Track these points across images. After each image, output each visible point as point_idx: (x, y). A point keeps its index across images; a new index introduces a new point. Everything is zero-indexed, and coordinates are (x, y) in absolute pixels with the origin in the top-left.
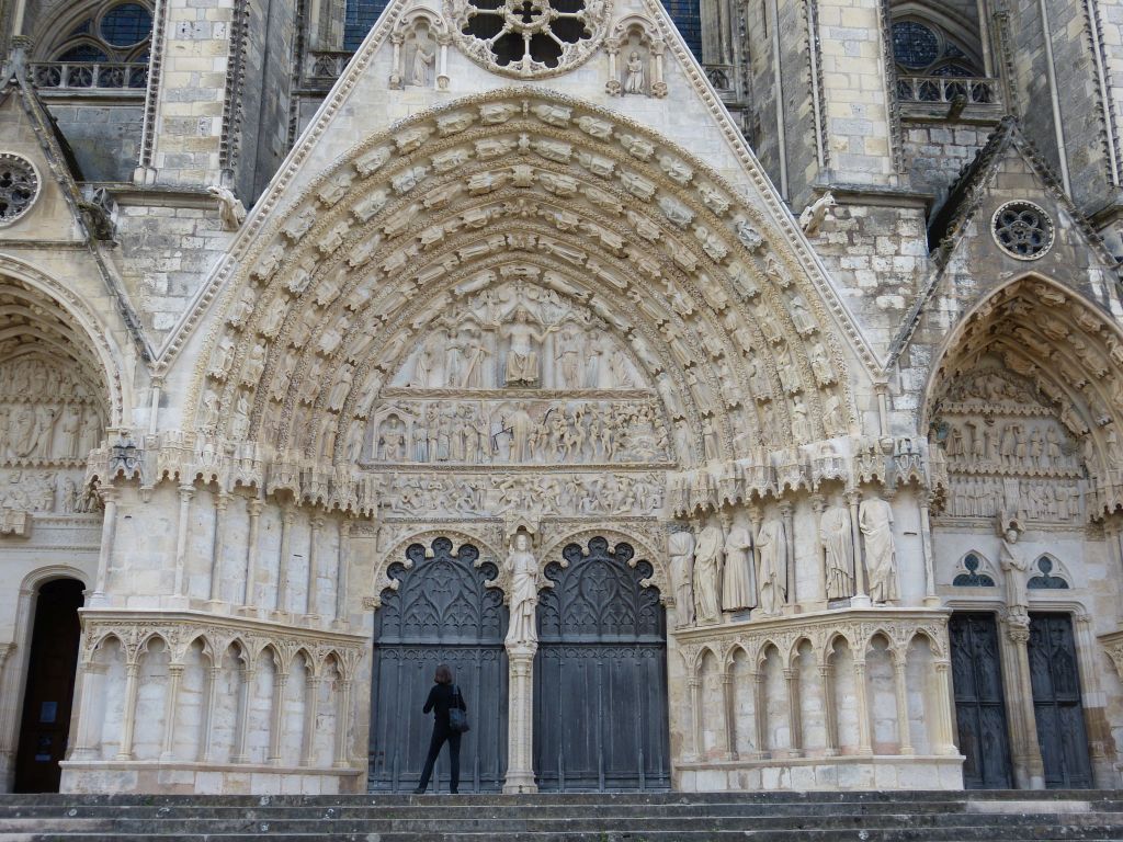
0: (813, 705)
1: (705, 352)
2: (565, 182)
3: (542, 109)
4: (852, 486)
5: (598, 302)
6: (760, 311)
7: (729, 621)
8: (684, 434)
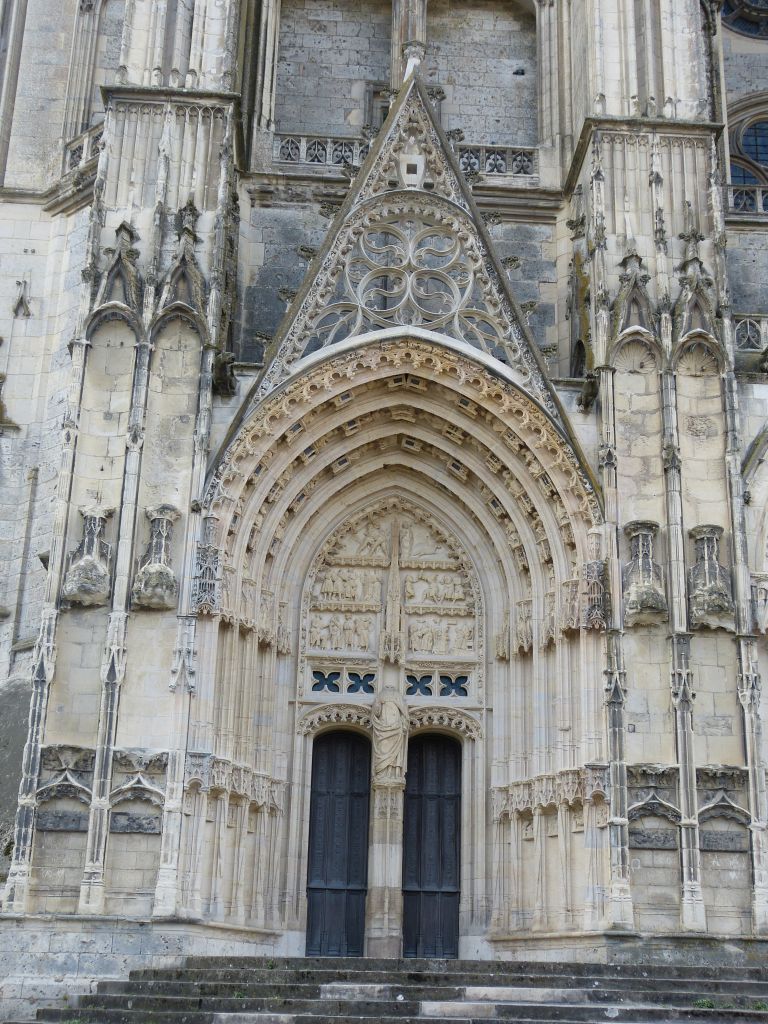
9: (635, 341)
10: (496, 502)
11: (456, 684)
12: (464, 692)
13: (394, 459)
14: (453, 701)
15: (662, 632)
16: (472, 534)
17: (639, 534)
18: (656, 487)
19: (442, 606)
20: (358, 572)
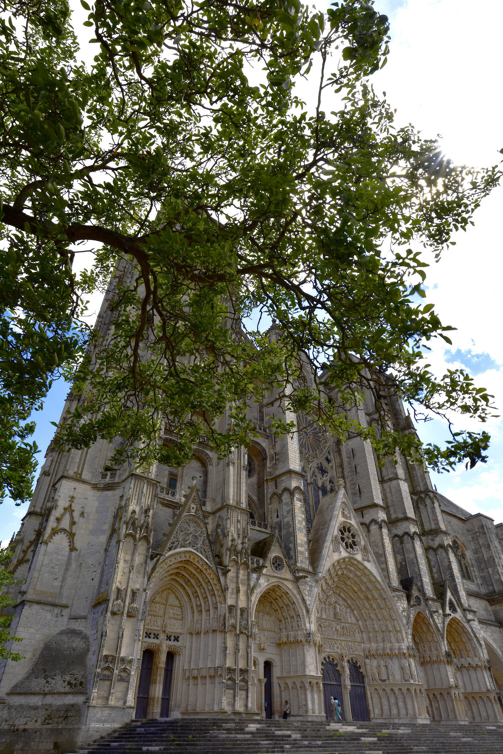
0: (401, 704)
1: (370, 617)
2: (351, 576)
3: (353, 561)
4: (407, 655)
5: (349, 601)
6: (384, 611)
7: (380, 682)
8: (365, 635)
9: (234, 560)
10: (196, 592)
11: (176, 639)
12: (178, 641)
13: (174, 577)
14: (175, 643)
15: (233, 633)
16: (186, 598)
17: (231, 608)
18: (234, 596)
19: (176, 616)
20: (158, 605)
